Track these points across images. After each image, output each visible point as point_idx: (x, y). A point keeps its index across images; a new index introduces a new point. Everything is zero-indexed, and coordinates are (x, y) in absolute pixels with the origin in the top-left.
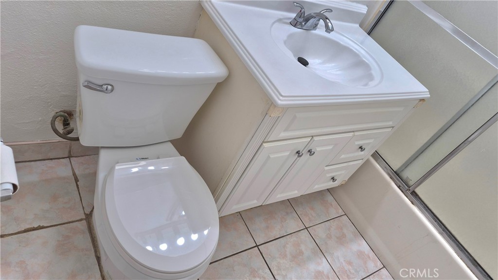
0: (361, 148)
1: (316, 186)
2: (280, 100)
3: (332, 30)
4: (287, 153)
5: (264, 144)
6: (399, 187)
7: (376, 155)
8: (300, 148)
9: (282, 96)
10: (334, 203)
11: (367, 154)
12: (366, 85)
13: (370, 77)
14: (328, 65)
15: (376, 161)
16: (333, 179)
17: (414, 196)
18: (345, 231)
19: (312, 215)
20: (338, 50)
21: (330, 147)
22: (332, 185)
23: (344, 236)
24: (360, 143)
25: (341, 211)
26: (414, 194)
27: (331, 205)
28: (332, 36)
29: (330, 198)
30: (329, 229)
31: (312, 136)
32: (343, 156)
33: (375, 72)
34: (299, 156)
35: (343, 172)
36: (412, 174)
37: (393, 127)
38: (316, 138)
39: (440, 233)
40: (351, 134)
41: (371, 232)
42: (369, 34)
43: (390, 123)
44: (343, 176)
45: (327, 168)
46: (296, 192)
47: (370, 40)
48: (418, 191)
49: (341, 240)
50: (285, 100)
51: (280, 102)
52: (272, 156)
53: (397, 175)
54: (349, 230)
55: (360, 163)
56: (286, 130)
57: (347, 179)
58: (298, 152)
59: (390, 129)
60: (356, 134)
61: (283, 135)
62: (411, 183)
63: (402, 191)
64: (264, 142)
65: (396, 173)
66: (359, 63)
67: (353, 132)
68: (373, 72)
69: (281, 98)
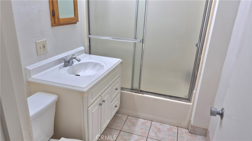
0: (116, 89)
1: (113, 113)
2: (84, 90)
3: (80, 60)
4: (97, 107)
5: (88, 109)
6: (136, 93)
7: (122, 89)
8: (100, 102)
9: (84, 88)
10: (122, 115)
11: (119, 90)
12: (103, 69)
13: (102, 66)
14: (86, 71)
15: (123, 90)
16: (116, 106)
17: (142, 92)
18: (133, 121)
19: (119, 125)
20: (86, 65)
21: (108, 95)
22: (117, 109)
23: (133, 123)
24: (115, 88)
25: (126, 116)
26: (141, 91)
27: (122, 117)
28: (81, 62)
29: (120, 115)
30: (128, 125)
31: (100, 95)
32: (113, 96)
33: (103, 64)
34: (101, 105)
35: (117, 102)
36: (136, 86)
37: (120, 76)
38: (102, 95)
39: (156, 96)
40: (110, 87)
41: (140, 114)
42: (90, 54)
43: (118, 76)
44: (118, 103)
45: (111, 104)
46: (108, 120)
47: (92, 56)
48: (141, 89)
49: (134, 125)
50: (86, 89)
51: (85, 90)
52: (93, 112)
53: (132, 90)
54: (133, 119)
55: (119, 94)
56: (92, 99)
57: (120, 104)
58: (100, 104)
59: (120, 77)
60: (112, 85)
61: (92, 101)
62: (138, 89)
63: (138, 93)
64: (88, 108)
65: (132, 89)
66: (95, 65)
67: (110, 85)
68: (102, 64)
69: (84, 89)
